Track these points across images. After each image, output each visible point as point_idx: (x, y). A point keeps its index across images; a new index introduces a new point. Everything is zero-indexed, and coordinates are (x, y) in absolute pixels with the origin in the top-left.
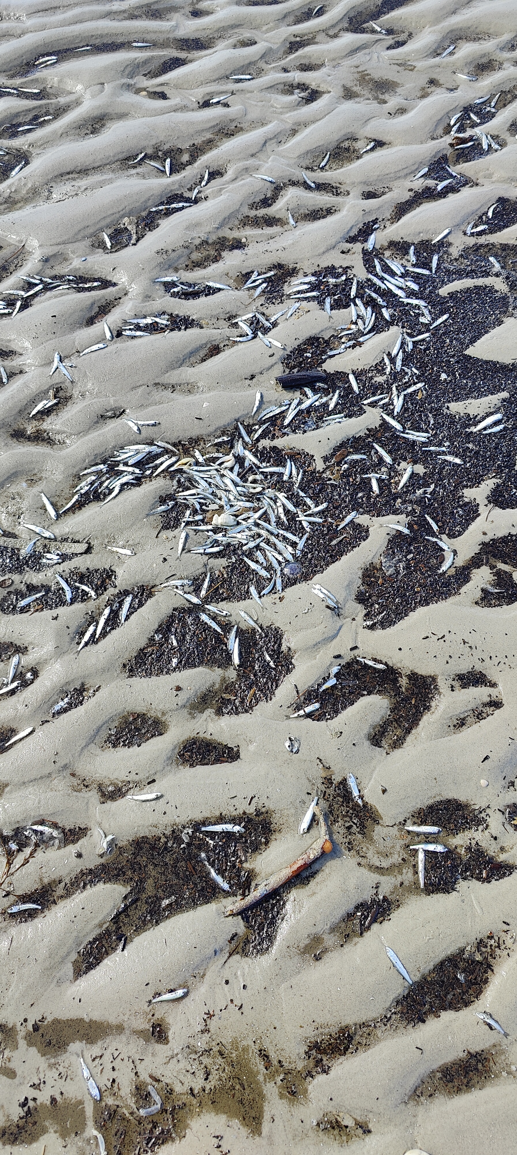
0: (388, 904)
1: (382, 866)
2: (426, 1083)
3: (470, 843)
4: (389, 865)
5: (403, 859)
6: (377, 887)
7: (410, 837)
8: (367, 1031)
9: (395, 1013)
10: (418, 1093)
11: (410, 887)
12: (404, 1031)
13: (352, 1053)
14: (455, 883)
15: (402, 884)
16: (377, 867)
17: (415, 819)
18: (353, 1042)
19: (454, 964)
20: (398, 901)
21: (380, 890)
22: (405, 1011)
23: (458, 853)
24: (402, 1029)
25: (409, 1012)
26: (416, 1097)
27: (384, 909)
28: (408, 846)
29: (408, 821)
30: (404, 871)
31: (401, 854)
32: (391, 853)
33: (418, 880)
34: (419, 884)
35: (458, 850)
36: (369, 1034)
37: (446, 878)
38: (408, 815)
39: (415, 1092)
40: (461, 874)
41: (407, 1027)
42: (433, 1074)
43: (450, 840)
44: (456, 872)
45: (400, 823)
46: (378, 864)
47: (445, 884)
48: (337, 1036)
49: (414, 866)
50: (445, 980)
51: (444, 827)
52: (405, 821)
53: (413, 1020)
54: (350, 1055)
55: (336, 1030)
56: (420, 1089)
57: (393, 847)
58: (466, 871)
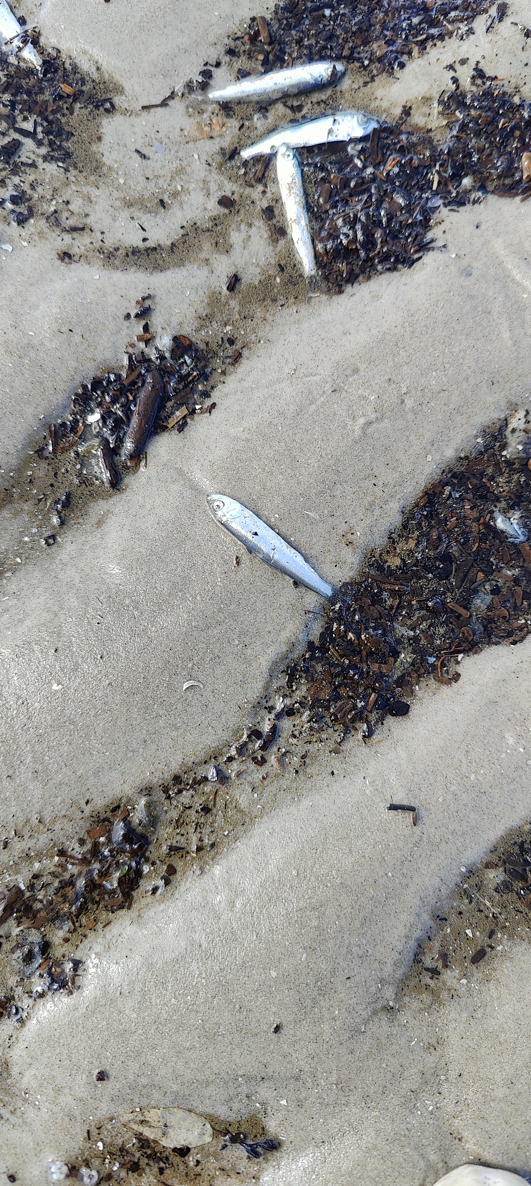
0: (196, 359)
1: (150, 244)
2: (453, 918)
3: (455, 80)
4: (176, 234)
5: (225, 202)
6: (144, 313)
7: (234, 123)
8: (198, 802)
9: (290, 712)
10: (428, 962)
11: (266, 284)
12: (336, 763)
13: (155, 890)
14: (425, 224)
15: (234, 282)
16: (135, 251)
17: (241, 62)
18: (153, 852)
19: (476, 488)
20: (231, 342)
21: (157, 320)
22: (325, 695)
23: (417, 129)
24: (325, 756)
25: (342, 692)
26: (427, 979)
27: (182, 378)
28: (234, 153)
29: (217, 73)
30: (236, 237)
31: (213, 187)
32: (175, 195)
33: (291, 253)
34: (296, 266)
35: (418, 119)
36: (206, 810)
37: (391, 217)
38: (214, 54)
39: (417, 960)
40: (443, 191)
41: (346, 746)
42: (474, 881)
43: (379, 93)
44: (422, 190)
45: (189, 86)
46: (134, 239)
47: (393, 235)
48: (88, 846)
49: (269, 213)
50: (455, 550)
51: (350, 59)
52: (207, 74)
53: (360, 716)
54: (149, 899)
55: (80, 827)
56: (436, 945)
57: (181, 171)
58: (457, 177)
